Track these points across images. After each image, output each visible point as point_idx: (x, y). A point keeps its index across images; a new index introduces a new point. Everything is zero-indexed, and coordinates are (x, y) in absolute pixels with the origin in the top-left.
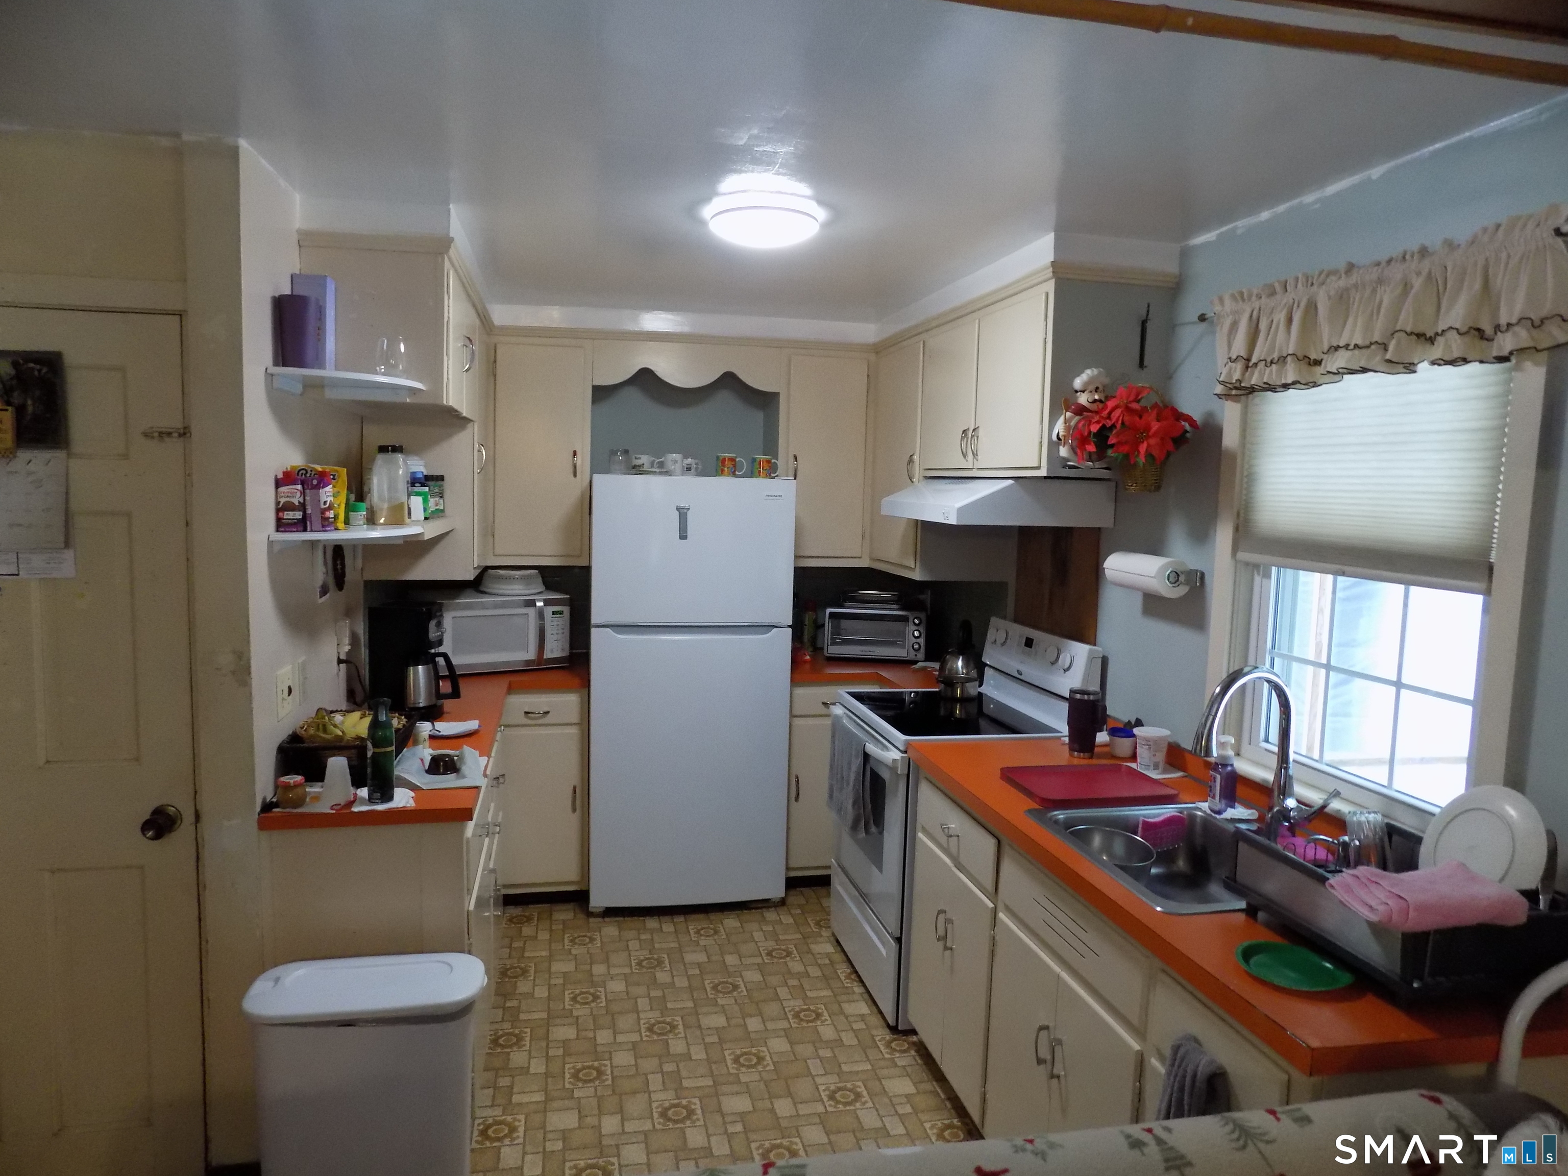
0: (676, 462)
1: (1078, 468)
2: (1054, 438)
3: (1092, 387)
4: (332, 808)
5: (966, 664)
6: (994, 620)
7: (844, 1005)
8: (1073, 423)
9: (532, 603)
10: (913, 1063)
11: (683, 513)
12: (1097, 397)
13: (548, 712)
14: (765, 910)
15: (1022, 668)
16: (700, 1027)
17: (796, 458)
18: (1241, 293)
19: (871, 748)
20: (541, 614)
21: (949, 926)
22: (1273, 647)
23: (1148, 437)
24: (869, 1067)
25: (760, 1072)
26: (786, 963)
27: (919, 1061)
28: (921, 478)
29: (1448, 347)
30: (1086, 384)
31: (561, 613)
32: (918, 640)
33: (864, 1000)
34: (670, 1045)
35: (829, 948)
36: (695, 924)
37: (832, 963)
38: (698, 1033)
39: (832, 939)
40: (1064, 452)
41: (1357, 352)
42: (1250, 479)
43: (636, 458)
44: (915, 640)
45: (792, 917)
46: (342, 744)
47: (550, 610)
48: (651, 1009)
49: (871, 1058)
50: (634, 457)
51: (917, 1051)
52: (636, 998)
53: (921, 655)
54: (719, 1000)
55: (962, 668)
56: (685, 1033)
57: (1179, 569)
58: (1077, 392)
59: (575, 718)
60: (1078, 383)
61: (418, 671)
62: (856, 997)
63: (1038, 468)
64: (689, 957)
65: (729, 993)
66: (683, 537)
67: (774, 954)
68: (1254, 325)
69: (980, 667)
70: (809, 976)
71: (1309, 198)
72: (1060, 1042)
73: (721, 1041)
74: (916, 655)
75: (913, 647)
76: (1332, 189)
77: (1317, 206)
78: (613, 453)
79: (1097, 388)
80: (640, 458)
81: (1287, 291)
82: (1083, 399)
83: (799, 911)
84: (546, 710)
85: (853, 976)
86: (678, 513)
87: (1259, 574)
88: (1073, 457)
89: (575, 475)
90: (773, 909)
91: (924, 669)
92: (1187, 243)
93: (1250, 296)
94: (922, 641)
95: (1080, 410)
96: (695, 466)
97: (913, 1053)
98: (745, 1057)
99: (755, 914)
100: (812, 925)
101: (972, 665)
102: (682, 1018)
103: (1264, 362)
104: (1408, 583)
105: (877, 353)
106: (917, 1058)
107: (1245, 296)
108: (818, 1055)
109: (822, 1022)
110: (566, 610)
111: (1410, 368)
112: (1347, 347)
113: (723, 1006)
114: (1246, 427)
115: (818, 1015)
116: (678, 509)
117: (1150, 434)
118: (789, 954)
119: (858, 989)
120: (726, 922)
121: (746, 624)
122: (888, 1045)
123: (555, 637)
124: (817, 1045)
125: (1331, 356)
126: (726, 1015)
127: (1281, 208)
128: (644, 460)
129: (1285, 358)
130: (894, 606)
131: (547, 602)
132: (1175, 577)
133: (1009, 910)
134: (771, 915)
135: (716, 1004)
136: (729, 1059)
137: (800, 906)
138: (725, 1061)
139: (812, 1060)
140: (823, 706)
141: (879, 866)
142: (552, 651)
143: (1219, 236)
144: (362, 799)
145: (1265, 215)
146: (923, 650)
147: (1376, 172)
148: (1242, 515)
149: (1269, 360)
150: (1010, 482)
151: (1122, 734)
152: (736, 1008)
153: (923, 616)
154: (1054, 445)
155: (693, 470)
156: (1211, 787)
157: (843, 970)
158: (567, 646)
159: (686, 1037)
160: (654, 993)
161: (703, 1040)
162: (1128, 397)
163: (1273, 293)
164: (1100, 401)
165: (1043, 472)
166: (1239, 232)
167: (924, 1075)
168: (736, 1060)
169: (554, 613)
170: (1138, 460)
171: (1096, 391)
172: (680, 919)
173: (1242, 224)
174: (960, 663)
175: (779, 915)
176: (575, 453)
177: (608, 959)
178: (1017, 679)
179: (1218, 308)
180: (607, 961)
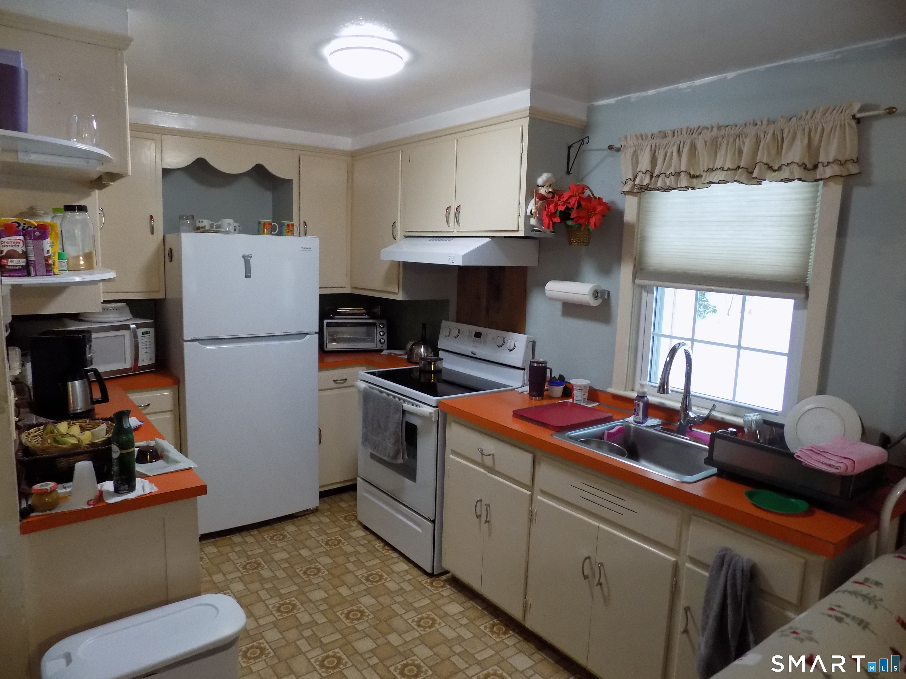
0: (230, 225)
1: (541, 231)
2: (529, 213)
3: (548, 184)
4: (88, 504)
5: (426, 350)
6: (444, 323)
7: (393, 567)
8: (538, 205)
9: (127, 327)
10: (452, 592)
11: (247, 260)
12: (550, 190)
13: (149, 405)
14: (307, 516)
15: (475, 350)
16: (310, 601)
17: (305, 223)
18: (642, 135)
19: (407, 406)
20: (135, 335)
21: (488, 509)
22: (654, 331)
23: (595, 214)
24: (429, 601)
25: (367, 621)
26: (341, 547)
27: (455, 591)
28: (403, 237)
29: (792, 172)
30: (546, 182)
31: (148, 333)
32: (383, 337)
33: (401, 561)
34: (299, 618)
35: (361, 533)
36: (267, 534)
37: (369, 542)
38: (312, 605)
39: (360, 527)
40: (533, 221)
41: (729, 172)
42: (643, 239)
43: (199, 222)
44: (381, 337)
45: (328, 517)
46: (80, 450)
47: (140, 331)
48: (271, 597)
49: (427, 595)
50: (198, 221)
51: (450, 585)
52: (257, 592)
53: (385, 346)
54: (313, 581)
55: (424, 352)
56: (303, 607)
57: (599, 289)
58: (538, 186)
59: (169, 406)
60: (540, 181)
61: (75, 385)
62: (397, 560)
63: (517, 231)
64: (277, 556)
65: (316, 574)
66: (248, 276)
67: (330, 543)
68: (653, 154)
69: (436, 351)
70: (360, 553)
71: (682, 85)
72: (602, 564)
73: (331, 607)
74: (382, 346)
75: (380, 341)
76: (698, 82)
77: (690, 90)
78: (181, 217)
79: (550, 185)
80: (202, 222)
81: (674, 136)
82: (543, 191)
83: (329, 513)
84: (148, 403)
85: (386, 547)
86: (243, 260)
87: (645, 291)
88: (539, 225)
89: (152, 233)
90: (312, 515)
91: (389, 355)
92: (593, 103)
93: (647, 138)
94: (385, 337)
95: (542, 198)
96: (238, 228)
97: (448, 586)
98: (352, 613)
99: (302, 520)
100: (343, 520)
101: (430, 350)
102: (296, 598)
103: (665, 175)
104: (745, 294)
105: (352, 157)
106: (453, 589)
107: (644, 137)
108: (395, 601)
109: (385, 580)
110: (152, 330)
111: (759, 181)
112: (722, 169)
113: (318, 584)
114: (641, 210)
115: (381, 577)
116: (244, 257)
117: (596, 213)
118: (339, 542)
119: (395, 555)
120: (286, 528)
121: (290, 333)
122: (431, 584)
123: (145, 350)
124: (391, 595)
125: (709, 174)
126: (323, 589)
127: (663, 89)
128: (206, 223)
129: (680, 173)
130: (367, 317)
131: (138, 326)
132: (596, 294)
133: (544, 493)
134: (313, 519)
135: (312, 584)
136: (342, 617)
137: (328, 510)
138: (341, 620)
139: (394, 605)
140: (333, 383)
141: (413, 477)
142: (143, 360)
143: (617, 101)
144: (108, 492)
145: (651, 92)
146: (386, 343)
147: (730, 75)
148: (637, 259)
149: (668, 174)
150: (489, 240)
151: (556, 385)
152: (328, 584)
153: (384, 322)
154: (527, 218)
155: (237, 231)
156: (635, 409)
157: (378, 545)
158: (153, 356)
159: (306, 610)
160: (267, 586)
161: (318, 609)
162: (578, 190)
163: (665, 136)
164: (552, 192)
165: (521, 234)
166: (632, 100)
167: (462, 598)
168: (347, 617)
169: (143, 333)
170: (589, 227)
171: (550, 187)
172: (255, 532)
173: (634, 96)
174: (422, 350)
175: (318, 518)
176: (152, 217)
177: (220, 569)
178: (473, 357)
179: (623, 143)
180: (220, 571)
